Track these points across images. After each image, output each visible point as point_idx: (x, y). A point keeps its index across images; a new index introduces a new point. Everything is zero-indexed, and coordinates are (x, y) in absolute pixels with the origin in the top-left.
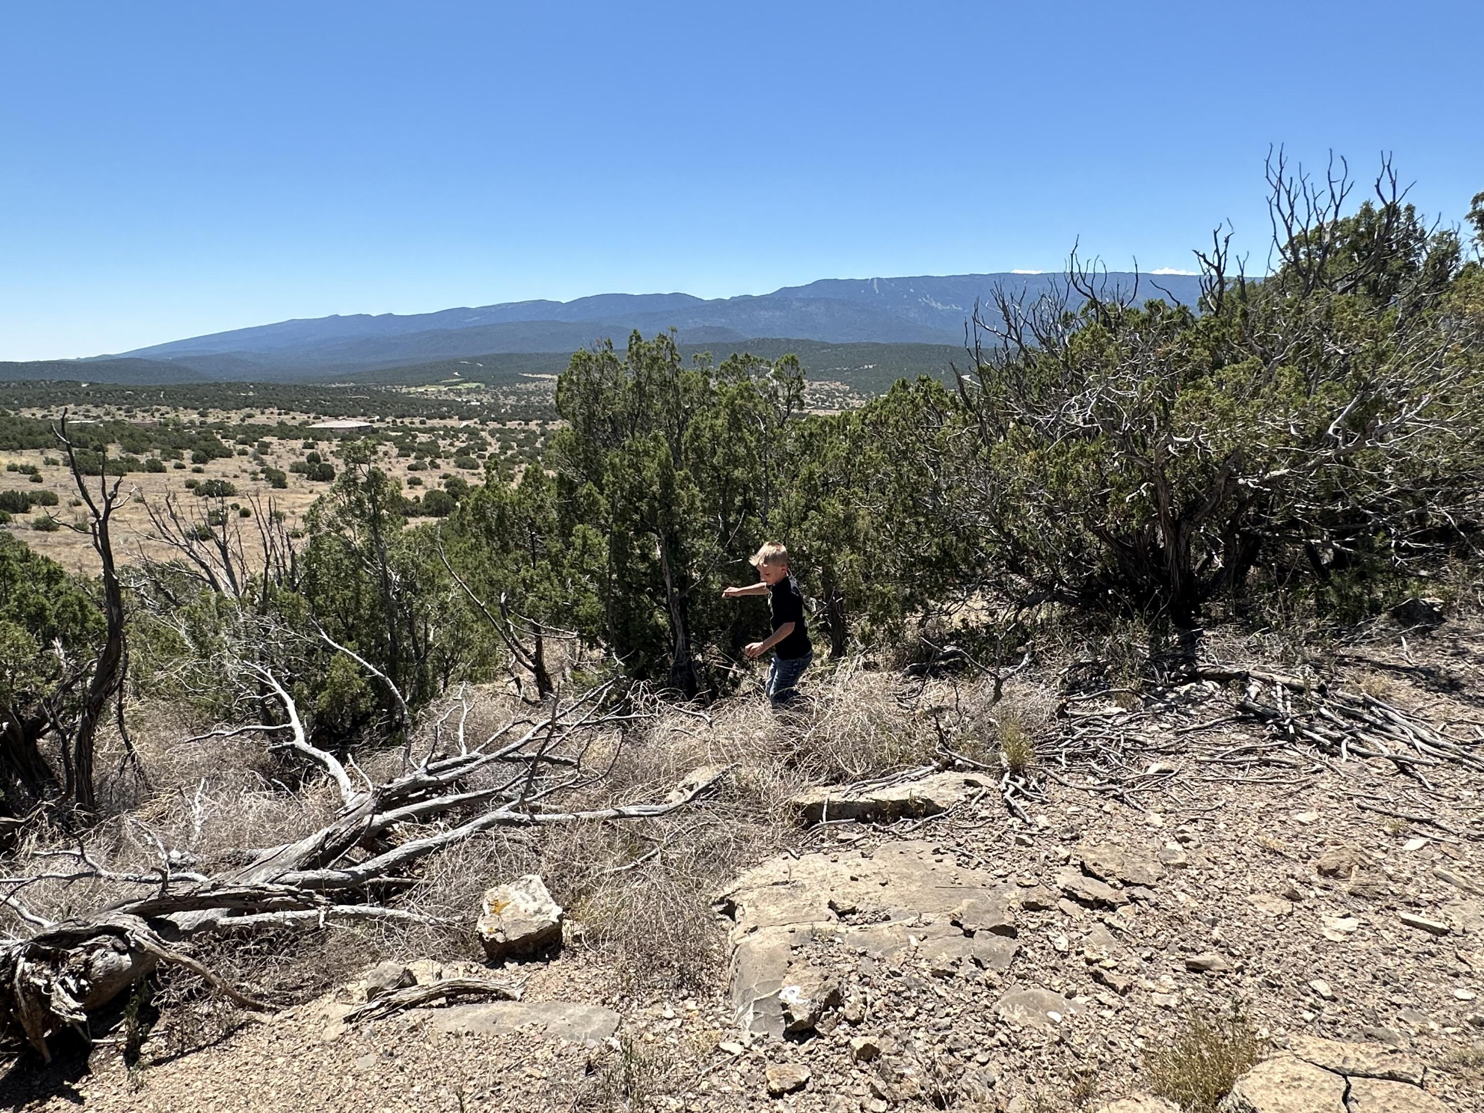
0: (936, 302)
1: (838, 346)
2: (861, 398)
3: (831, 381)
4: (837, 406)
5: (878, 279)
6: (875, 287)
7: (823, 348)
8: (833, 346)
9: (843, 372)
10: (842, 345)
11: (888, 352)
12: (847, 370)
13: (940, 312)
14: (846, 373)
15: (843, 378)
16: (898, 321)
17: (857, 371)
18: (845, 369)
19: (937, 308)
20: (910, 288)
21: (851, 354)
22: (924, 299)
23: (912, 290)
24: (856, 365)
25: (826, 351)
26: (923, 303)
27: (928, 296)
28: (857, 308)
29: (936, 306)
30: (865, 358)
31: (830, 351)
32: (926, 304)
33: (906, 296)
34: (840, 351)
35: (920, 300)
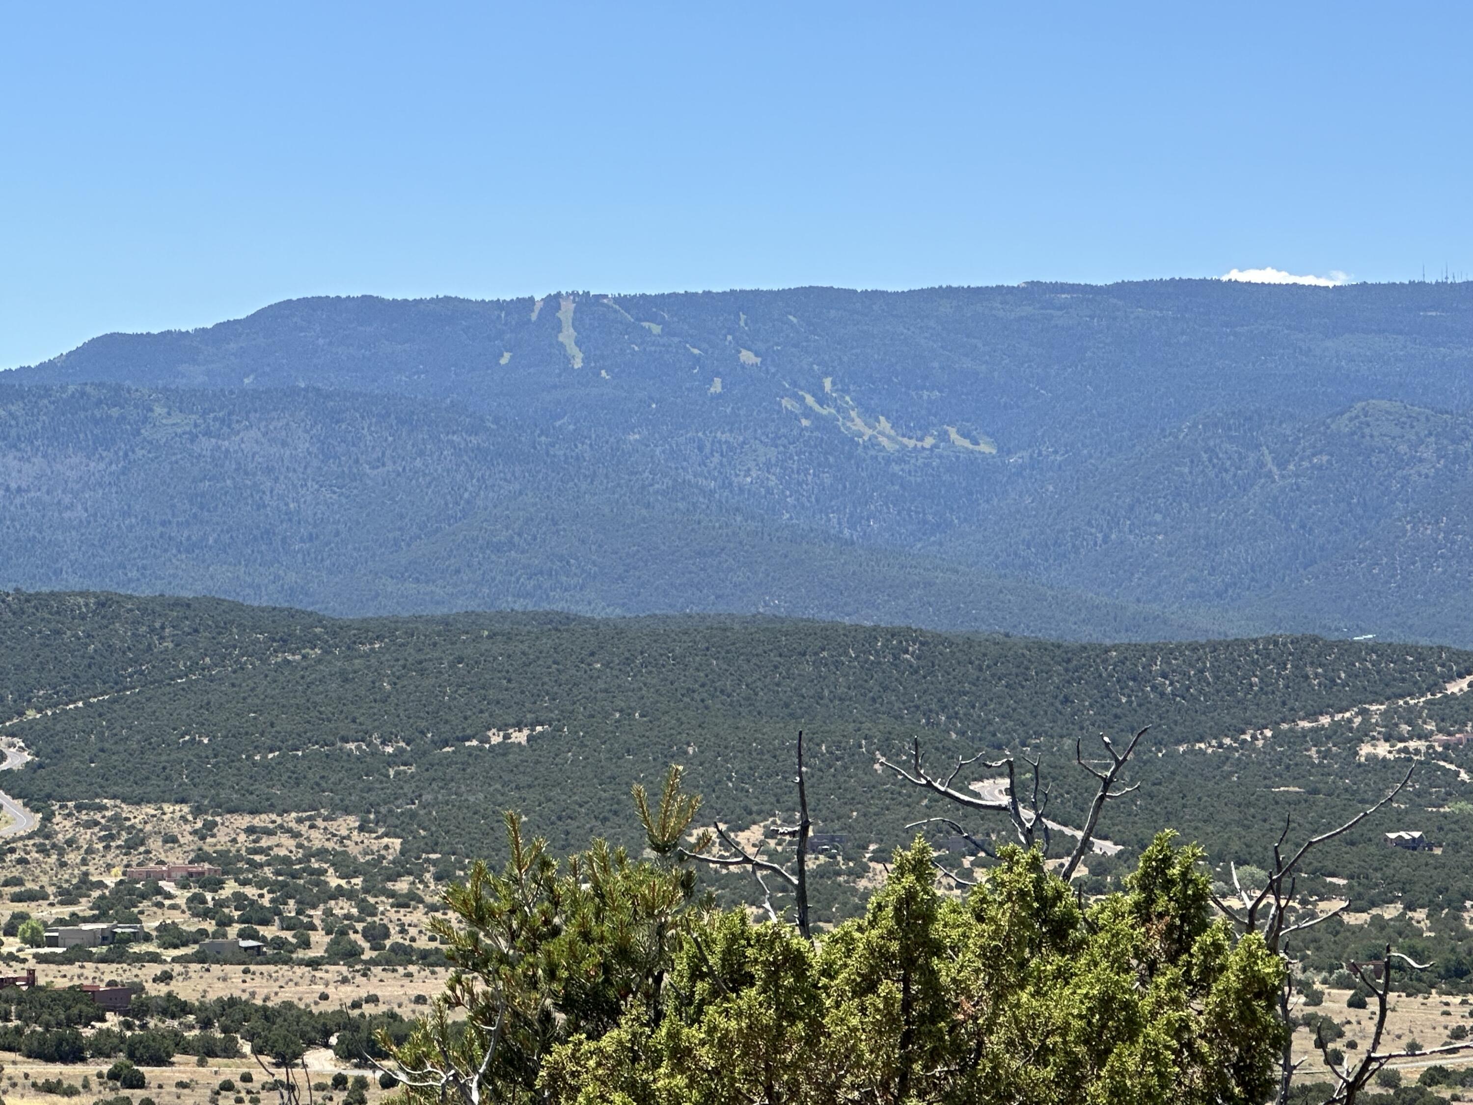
0: (870, 414)
1: (368, 630)
3: (310, 808)
4: (320, 940)
6: (567, 336)
7: (287, 642)
8: (336, 629)
9: (372, 763)
10: (387, 629)
11: (607, 665)
12: (400, 751)
13: (888, 461)
14: (392, 773)
15: (372, 797)
16: (681, 505)
17: (448, 761)
18: (389, 750)
19: (873, 443)
20: (741, 344)
21: (422, 672)
22: (810, 400)
23: (747, 357)
24: (446, 728)
25: (298, 657)
26: (805, 423)
27: (828, 383)
28: (474, 440)
29: (869, 432)
30: (492, 694)
31: (319, 661)
32: (823, 424)
33: (717, 386)
34: (366, 656)
35: (786, 403)
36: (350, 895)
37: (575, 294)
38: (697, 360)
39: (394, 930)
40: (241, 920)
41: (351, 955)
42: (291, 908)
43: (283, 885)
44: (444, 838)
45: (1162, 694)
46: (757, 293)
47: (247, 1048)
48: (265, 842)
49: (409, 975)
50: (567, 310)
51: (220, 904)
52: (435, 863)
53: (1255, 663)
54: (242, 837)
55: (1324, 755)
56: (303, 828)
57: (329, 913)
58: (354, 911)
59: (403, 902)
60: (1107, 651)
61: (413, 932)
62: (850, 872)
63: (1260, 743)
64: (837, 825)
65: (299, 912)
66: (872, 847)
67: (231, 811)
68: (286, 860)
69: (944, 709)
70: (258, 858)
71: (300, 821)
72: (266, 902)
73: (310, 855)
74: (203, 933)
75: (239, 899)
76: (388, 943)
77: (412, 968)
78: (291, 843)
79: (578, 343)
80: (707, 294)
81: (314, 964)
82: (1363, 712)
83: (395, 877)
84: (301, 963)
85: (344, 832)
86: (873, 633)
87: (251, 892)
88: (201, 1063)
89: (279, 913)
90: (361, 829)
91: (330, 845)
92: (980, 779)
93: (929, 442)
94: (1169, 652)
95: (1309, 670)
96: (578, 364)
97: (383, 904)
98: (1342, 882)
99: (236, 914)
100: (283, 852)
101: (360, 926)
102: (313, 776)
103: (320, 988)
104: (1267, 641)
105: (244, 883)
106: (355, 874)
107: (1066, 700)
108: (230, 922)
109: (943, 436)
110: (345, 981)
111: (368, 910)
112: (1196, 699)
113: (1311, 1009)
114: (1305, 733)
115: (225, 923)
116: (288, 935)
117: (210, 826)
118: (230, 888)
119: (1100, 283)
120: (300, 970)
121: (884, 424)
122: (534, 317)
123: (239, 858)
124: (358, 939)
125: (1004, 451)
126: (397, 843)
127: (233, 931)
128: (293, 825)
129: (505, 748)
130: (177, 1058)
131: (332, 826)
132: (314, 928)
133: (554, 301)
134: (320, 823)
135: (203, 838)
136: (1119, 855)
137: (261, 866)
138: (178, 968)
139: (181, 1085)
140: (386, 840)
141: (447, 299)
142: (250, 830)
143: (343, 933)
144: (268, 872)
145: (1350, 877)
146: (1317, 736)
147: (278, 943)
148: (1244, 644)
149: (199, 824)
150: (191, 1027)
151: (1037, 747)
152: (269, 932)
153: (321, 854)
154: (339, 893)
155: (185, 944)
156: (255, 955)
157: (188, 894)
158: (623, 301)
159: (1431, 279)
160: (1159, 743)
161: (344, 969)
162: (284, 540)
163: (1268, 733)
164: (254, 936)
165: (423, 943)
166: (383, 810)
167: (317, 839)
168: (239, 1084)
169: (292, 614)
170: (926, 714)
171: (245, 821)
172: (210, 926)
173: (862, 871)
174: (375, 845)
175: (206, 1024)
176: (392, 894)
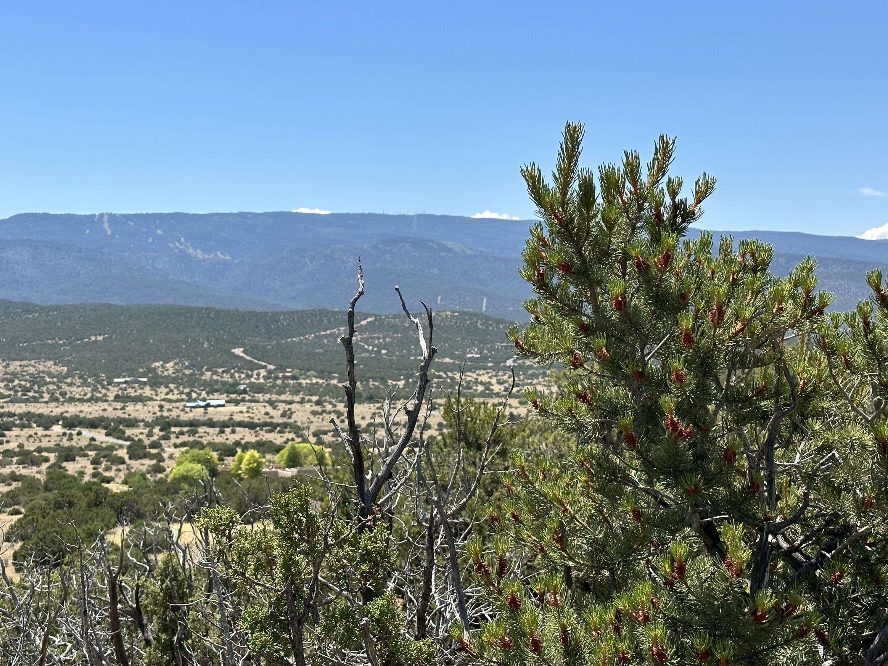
0: (195, 248)
1: (52, 308)
2: (85, 384)
3: (38, 359)
4: (46, 397)
5: (111, 216)
6: (106, 225)
7: (27, 312)
8: (42, 308)
9: (56, 346)
10: (57, 308)
11: (125, 318)
12: (64, 343)
13: (200, 261)
14: (62, 348)
15: (57, 356)
16: (142, 274)
17: (79, 345)
18: (61, 342)
19: (196, 256)
20: (157, 228)
21: (70, 320)
22: (177, 244)
23: (159, 232)
24: (77, 336)
25: (31, 316)
26: (176, 250)
27: (182, 239)
28: (79, 255)
29: (194, 253)
30: (91, 326)
31: (38, 317)
32: (181, 251)
33: (150, 240)
34: (53, 316)
35: (171, 245)
36: (54, 383)
37: (108, 213)
38: (144, 233)
39: (68, 393)
40: (21, 391)
41: (57, 400)
42: (36, 387)
43: (33, 381)
44: (80, 367)
45: (283, 325)
46: (161, 214)
47: (35, 425)
48: (25, 369)
49: (76, 405)
50: (106, 218)
51: (14, 387)
52: (78, 374)
53: (309, 317)
54: (18, 368)
55: (328, 341)
56: (37, 365)
57: (47, 388)
58: (55, 388)
59: (70, 385)
60: (268, 313)
61: (74, 393)
62: (199, 374)
63: (311, 338)
64: (194, 361)
65: (39, 388)
66: (205, 367)
67: (14, 360)
68: (32, 374)
69: (222, 329)
70: (24, 373)
71: (35, 363)
72: (28, 385)
73: (39, 372)
74: (10, 395)
75: (20, 385)
76: (67, 397)
77: (77, 403)
78: (34, 369)
79: (109, 227)
80: (147, 214)
81: (46, 402)
82: (339, 330)
83: (66, 378)
84: (42, 402)
85: (49, 366)
86: (201, 309)
87: (23, 383)
88: (21, 430)
89: (33, 389)
90: (55, 365)
91: (46, 369)
92: (235, 348)
93: (212, 256)
94: (285, 314)
95: (324, 318)
96: (109, 233)
97: (64, 386)
98: (336, 375)
99: (20, 389)
100: (31, 372)
101: (58, 392)
102: (38, 350)
103: (50, 409)
104: (312, 310)
105: (21, 380)
106: (54, 377)
107: (257, 327)
108: (18, 391)
109: (216, 255)
110: (57, 407)
111: (59, 388)
112: (292, 327)
113: (334, 409)
114: (323, 335)
115: (16, 392)
116: (36, 395)
117: (8, 365)
118: (16, 382)
119: (259, 212)
120: (43, 405)
121: (199, 251)
122: (96, 219)
123: (18, 374)
124: (58, 395)
125: (233, 258)
126: (66, 368)
127: (19, 394)
128: (33, 364)
129: (96, 341)
130: (14, 429)
131: (46, 364)
132: (44, 392)
133: (101, 215)
134: (42, 363)
135: (6, 368)
136: (275, 369)
137: (25, 375)
138: (5, 405)
139: (17, 436)
140: (62, 368)
141: (69, 214)
142: (21, 366)
143: (53, 394)
144: (27, 377)
145: (339, 374)
146: (326, 336)
147: (34, 397)
148: (305, 311)
149: (4, 364)
150: (16, 420)
151: (249, 340)
152: (31, 394)
153: (43, 372)
154: (50, 383)
155: (5, 398)
156: (27, 401)
157: (4, 384)
158: (122, 216)
159: (351, 212)
160: (283, 339)
161: (56, 404)
162: (22, 284)
163: (313, 335)
164: (26, 395)
165: (77, 396)
166: (61, 359)
167: (41, 368)
168: (34, 436)
169: (28, 304)
170: (218, 331)
171: (18, 363)
172: (12, 393)
173: (202, 374)
174: (59, 369)
175: (21, 419)
176: (66, 383)
